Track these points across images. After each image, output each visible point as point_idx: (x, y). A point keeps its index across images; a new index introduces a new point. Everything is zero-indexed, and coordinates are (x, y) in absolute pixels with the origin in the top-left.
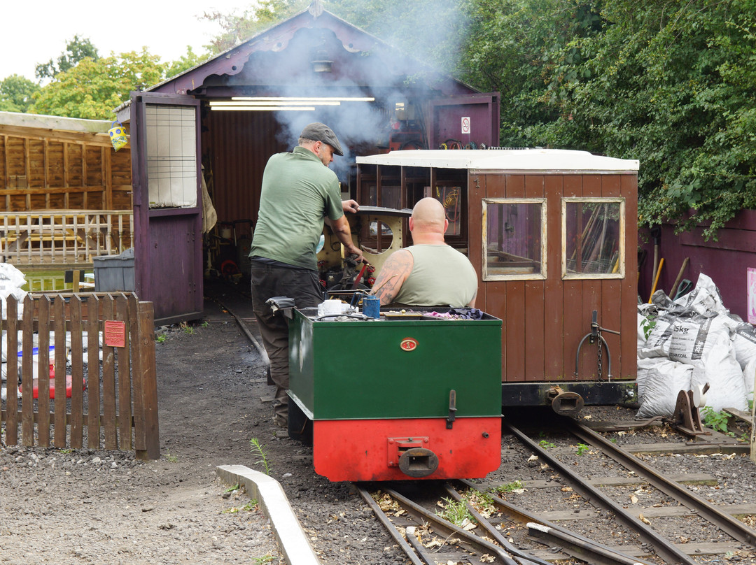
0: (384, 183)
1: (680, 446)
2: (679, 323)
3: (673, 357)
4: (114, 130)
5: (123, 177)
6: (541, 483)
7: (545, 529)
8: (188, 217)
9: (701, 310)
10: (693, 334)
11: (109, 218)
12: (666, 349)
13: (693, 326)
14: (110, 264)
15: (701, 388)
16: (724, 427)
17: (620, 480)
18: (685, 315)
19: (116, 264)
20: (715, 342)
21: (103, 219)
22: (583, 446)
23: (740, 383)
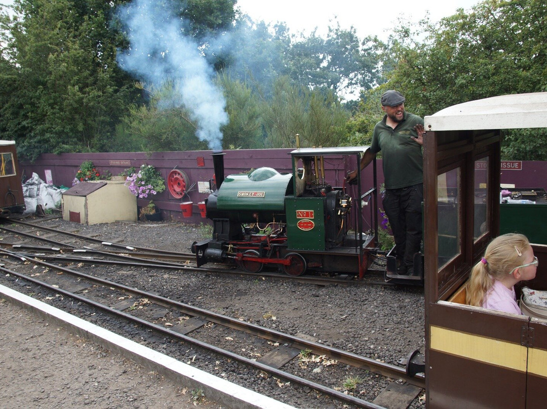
1: (42, 219)
2: (30, 187)
3: (30, 196)
6: (7, 236)
7: (19, 246)
9: (36, 182)
10: (36, 189)
12: (28, 195)
13: (35, 188)
15: (45, 204)
16: (51, 213)
17: (30, 231)
18: (32, 184)
20: (42, 191)
22: (14, 225)
23: (52, 200)
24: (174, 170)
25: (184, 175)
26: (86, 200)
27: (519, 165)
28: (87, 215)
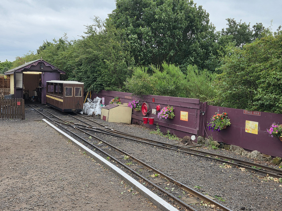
0: (51, 85)
3: (92, 108)
4: (5, 76)
5: (2, 83)
8: (21, 89)
10: (95, 105)
11: (3, 90)
14: (7, 96)
15: (95, 112)
16: (98, 116)
19: (8, 96)
20: (97, 106)
21: (2, 90)
24: (144, 103)
25: (148, 105)
26: (109, 111)
27: (260, 114)
28: (108, 118)
